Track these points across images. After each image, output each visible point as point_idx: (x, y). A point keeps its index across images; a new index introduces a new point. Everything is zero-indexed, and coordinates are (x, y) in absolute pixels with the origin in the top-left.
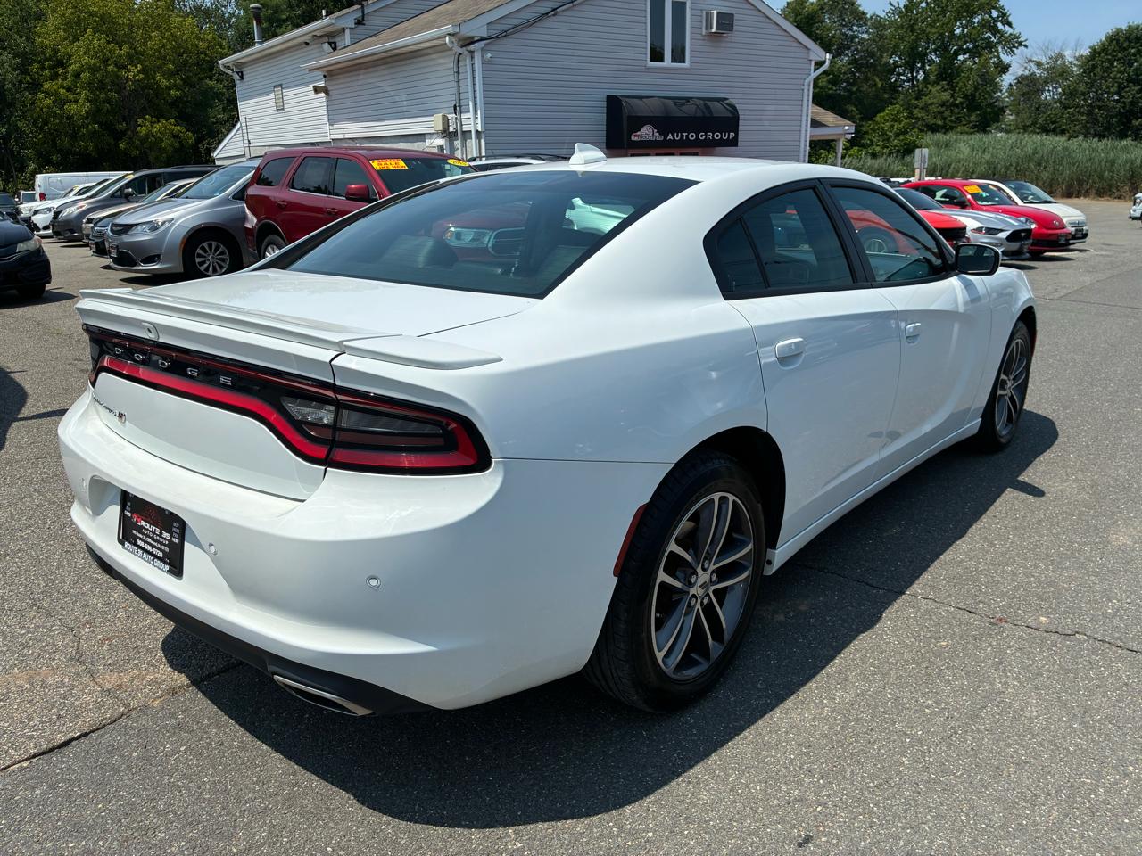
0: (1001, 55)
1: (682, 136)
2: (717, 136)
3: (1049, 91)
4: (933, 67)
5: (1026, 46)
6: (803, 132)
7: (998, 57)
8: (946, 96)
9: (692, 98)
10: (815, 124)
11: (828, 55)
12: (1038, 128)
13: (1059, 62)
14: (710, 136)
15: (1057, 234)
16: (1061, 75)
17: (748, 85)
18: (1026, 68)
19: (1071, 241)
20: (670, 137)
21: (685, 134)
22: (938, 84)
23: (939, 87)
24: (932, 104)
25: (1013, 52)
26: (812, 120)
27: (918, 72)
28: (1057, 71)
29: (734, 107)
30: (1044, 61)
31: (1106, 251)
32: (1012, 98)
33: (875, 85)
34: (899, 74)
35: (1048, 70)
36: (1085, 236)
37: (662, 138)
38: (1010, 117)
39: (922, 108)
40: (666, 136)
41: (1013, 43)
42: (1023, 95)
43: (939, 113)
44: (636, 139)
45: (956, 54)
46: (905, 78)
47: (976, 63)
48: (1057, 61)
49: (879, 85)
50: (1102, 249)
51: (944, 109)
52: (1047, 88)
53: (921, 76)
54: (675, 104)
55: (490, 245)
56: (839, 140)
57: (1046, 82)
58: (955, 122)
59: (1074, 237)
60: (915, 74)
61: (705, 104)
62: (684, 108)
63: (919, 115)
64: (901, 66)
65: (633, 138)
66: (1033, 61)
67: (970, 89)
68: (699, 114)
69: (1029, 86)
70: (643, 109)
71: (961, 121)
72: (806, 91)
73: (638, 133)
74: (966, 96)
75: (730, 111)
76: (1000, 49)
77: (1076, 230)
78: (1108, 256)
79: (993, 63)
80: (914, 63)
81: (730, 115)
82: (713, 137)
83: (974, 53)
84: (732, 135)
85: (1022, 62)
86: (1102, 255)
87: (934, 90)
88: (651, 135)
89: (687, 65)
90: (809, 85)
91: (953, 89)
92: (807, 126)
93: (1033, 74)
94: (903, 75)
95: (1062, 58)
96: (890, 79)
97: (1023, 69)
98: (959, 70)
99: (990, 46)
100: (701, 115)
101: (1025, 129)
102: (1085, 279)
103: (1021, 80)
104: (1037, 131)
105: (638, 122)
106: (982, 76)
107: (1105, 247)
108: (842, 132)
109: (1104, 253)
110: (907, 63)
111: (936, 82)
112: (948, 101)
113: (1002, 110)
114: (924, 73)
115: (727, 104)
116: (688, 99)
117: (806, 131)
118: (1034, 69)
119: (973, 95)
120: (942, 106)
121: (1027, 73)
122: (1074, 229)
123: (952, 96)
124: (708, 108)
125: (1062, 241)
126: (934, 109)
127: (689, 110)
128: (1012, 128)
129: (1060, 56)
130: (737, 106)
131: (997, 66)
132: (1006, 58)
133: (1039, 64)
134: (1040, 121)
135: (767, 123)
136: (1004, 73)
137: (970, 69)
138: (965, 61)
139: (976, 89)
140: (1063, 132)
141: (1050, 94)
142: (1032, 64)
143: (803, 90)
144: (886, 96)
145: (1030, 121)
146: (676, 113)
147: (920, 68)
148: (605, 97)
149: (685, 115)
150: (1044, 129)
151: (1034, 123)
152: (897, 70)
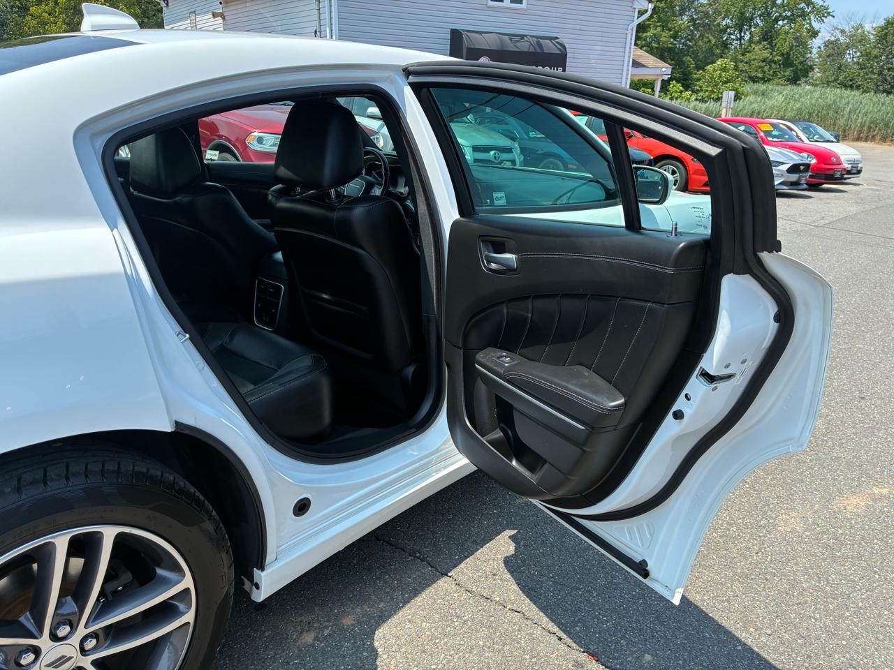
0: (813, 23)
3: (850, 54)
4: (758, 30)
5: (833, 16)
6: (625, 71)
7: (810, 24)
8: (766, 54)
9: (526, 36)
10: (636, 64)
12: (838, 84)
13: (859, 31)
15: (833, 169)
16: (860, 42)
18: (832, 34)
19: (845, 176)
22: (760, 43)
23: (761, 46)
24: (754, 60)
25: (823, 20)
26: (633, 60)
27: (745, 33)
28: (858, 39)
29: (564, 47)
30: (847, 30)
31: (876, 186)
32: (821, 59)
33: (710, 41)
34: (730, 34)
35: (850, 37)
36: (859, 172)
38: (817, 74)
39: (746, 63)
41: (823, 13)
42: (828, 56)
43: (760, 67)
45: (776, 20)
46: (734, 37)
47: (792, 28)
48: (858, 30)
49: (713, 42)
50: (873, 184)
51: (764, 64)
52: (848, 52)
53: (747, 37)
54: (511, 39)
56: (657, 79)
57: (848, 47)
58: (773, 76)
59: (849, 172)
60: (742, 34)
61: (538, 42)
62: (518, 44)
63: (744, 69)
64: (732, 27)
66: (838, 29)
67: (786, 49)
68: (532, 50)
69: (834, 50)
70: (482, 42)
71: (777, 75)
72: (629, 36)
74: (782, 55)
75: (559, 49)
76: (812, 18)
77: (852, 167)
78: (878, 190)
79: (806, 29)
80: (743, 25)
81: (559, 52)
83: (791, 20)
84: (560, 70)
85: (829, 29)
86: (872, 189)
87: (757, 49)
89: (524, 6)
90: (632, 30)
91: (772, 48)
92: (628, 66)
93: (838, 40)
94: (733, 34)
95: (862, 28)
96: (722, 38)
97: (830, 35)
98: (777, 33)
99: (804, 15)
100: (534, 50)
101: (828, 83)
102: (852, 209)
103: (828, 44)
104: (838, 86)
105: (476, 53)
106: (796, 39)
107: (876, 183)
108: (659, 73)
109: (874, 187)
110: (736, 25)
112: (767, 58)
113: (811, 68)
114: (750, 33)
115: (557, 42)
116: (523, 37)
117: (628, 70)
118: (839, 35)
119: (788, 54)
120: (763, 62)
121: (833, 39)
122: (850, 166)
123: (772, 54)
124: (540, 45)
125: (838, 175)
126: (755, 64)
127: (523, 46)
128: (818, 82)
129: (861, 26)
130: (567, 46)
131: (809, 31)
132: (816, 25)
133: (843, 32)
134: (841, 78)
135: (593, 61)
136: (815, 37)
137: (787, 33)
138: (783, 26)
139: (791, 49)
140: (858, 87)
141: (851, 57)
142: (837, 32)
143: (627, 34)
144: (718, 51)
145: (832, 79)
146: (511, 47)
147: (747, 30)
148: (449, 30)
149: (518, 50)
150: (844, 85)
151: (835, 80)
152: (728, 30)
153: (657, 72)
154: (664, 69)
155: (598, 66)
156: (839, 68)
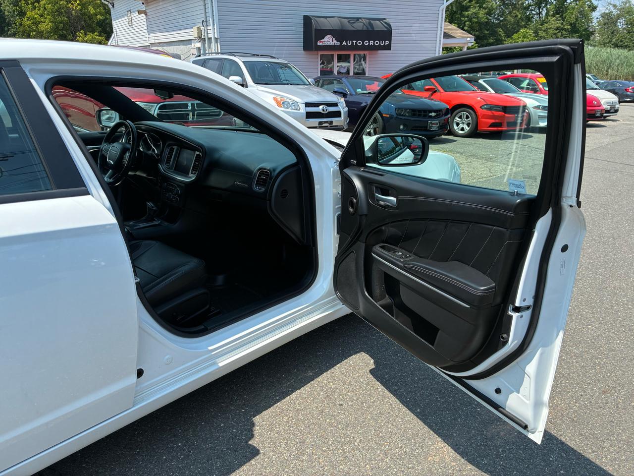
1: (353, 43)
2: (377, 43)
3: (620, 23)
4: (552, 6)
6: (438, 40)
7: (591, 2)
8: (558, 24)
9: (361, 18)
10: (447, 36)
12: (612, 44)
13: (627, 5)
14: (372, 43)
15: (594, 110)
16: (627, 13)
18: (607, 8)
20: (344, 43)
21: (354, 42)
22: (554, 16)
23: (554, 18)
24: (550, 28)
26: (444, 33)
27: (543, 9)
28: (626, 10)
29: (389, 25)
30: (618, 4)
32: (600, 27)
33: (517, 16)
34: (532, 10)
35: (620, 10)
37: (338, 44)
38: (597, 37)
39: (544, 31)
40: (341, 43)
42: (605, 24)
43: (555, 34)
44: (321, 44)
46: (535, 13)
47: (577, 4)
48: (626, 4)
49: (519, 16)
51: (557, 31)
52: (619, 21)
53: (544, 12)
54: (349, 22)
55: (156, 114)
56: (464, 47)
57: (619, 17)
59: (609, 112)
60: (541, 10)
61: (370, 23)
62: (354, 25)
63: (542, 35)
64: (533, 6)
65: (319, 44)
66: (611, 4)
67: (573, 21)
68: (365, 28)
69: (609, 20)
70: (326, 24)
72: (440, 14)
73: (322, 40)
74: (571, 24)
75: (386, 27)
77: (611, 107)
79: (587, 5)
80: (541, 3)
81: (386, 30)
82: (374, 44)
84: (387, 42)
85: (605, 4)
87: (551, 20)
88: (331, 42)
90: (443, 11)
91: (563, 19)
92: (441, 37)
93: (611, 12)
94: (534, 11)
96: (526, 13)
97: (605, 8)
98: (567, 9)
101: (605, 45)
103: (604, 15)
104: (612, 46)
105: (322, 33)
106: (580, 12)
108: (465, 42)
110: (536, 3)
111: (553, 16)
112: (560, 27)
113: (592, 33)
114: (547, 10)
115: (385, 22)
116: (358, 19)
117: (440, 41)
118: (612, 9)
119: (575, 24)
120: (556, 30)
121: (607, 11)
122: (609, 106)
123: (562, 24)
124: (370, 24)
125: (598, 114)
126: (551, 31)
127: (359, 26)
128: (597, 44)
130: (391, 24)
131: (590, 7)
133: (615, 6)
134: (614, 40)
135: (413, 35)
136: (594, 11)
137: (573, 8)
138: (571, 3)
139: (577, 20)
140: (626, 47)
141: (621, 24)
142: (611, 6)
143: (438, 14)
144: (523, 23)
145: (607, 41)
146: (349, 27)
147: (544, 7)
148: (303, 16)
149: (354, 29)
150: (616, 46)
151: (610, 42)
152: (530, 8)
153: (463, 41)
154: (468, 39)
155: (417, 38)
156: (612, 33)
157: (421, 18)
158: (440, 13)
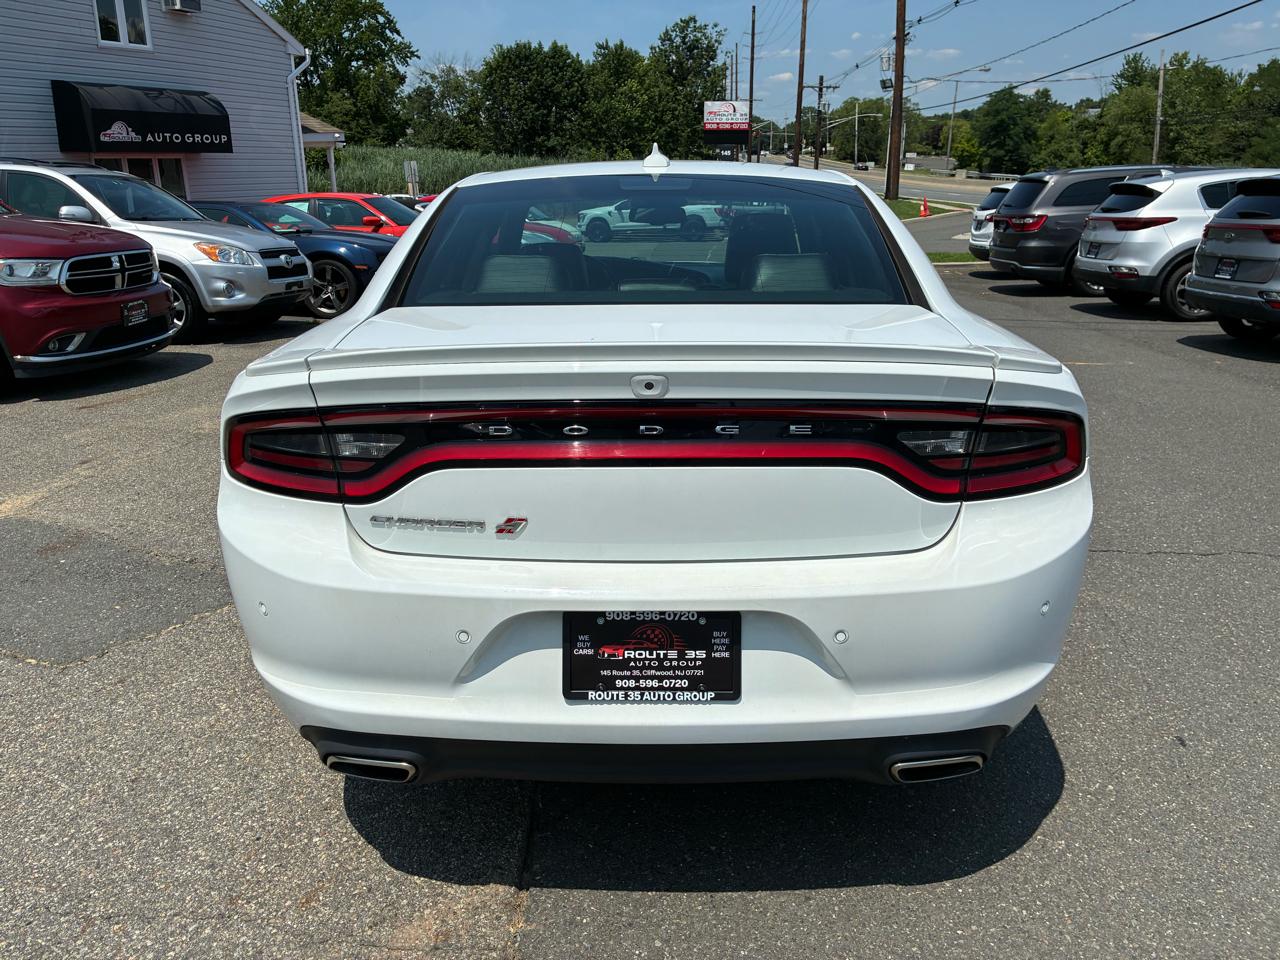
0: (397, 65)
1: (165, 138)
2: (207, 139)
3: (449, 106)
4: (328, 73)
5: (419, 57)
6: (296, 141)
7: (395, 68)
8: (348, 104)
9: (165, 89)
10: (306, 130)
11: (307, 50)
12: (445, 144)
13: (452, 76)
14: (198, 138)
17: (225, 78)
18: (421, 80)
20: (150, 138)
21: (168, 135)
22: (338, 91)
23: (339, 95)
25: (407, 62)
26: (303, 127)
27: (312, 77)
28: (452, 86)
29: (219, 104)
30: (437, 73)
35: (444, 83)
37: (139, 139)
40: (144, 138)
41: (406, 53)
42: (425, 108)
44: (107, 139)
45: (349, 59)
47: (371, 71)
48: (449, 75)
52: (445, 103)
53: (317, 82)
54: (147, 96)
55: (63, 281)
56: (329, 148)
57: (443, 96)
58: (363, 134)
61: (184, 98)
62: (158, 101)
65: (102, 138)
66: (427, 74)
67: (372, 100)
68: (180, 110)
69: (428, 99)
70: (109, 101)
71: (369, 133)
72: (290, 90)
73: (108, 132)
74: (370, 107)
75: (214, 107)
76: (393, 57)
79: (389, 72)
81: (218, 114)
82: (202, 139)
83: (368, 59)
84: (224, 138)
85: (417, 73)
87: (334, 97)
88: (125, 134)
89: (149, 46)
90: (293, 85)
91: (354, 97)
92: (298, 131)
93: (430, 87)
95: (454, 72)
97: (418, 80)
98: (355, 77)
99: (383, 54)
100: (184, 111)
101: (433, 144)
103: (420, 93)
104: (445, 146)
105: (107, 118)
106: (381, 85)
108: (332, 140)
111: (336, 89)
113: (408, 123)
114: (320, 77)
115: (211, 100)
116: (161, 91)
117: (299, 137)
118: (430, 81)
119: (377, 106)
120: (347, 115)
121: (423, 85)
123: (355, 104)
124: (187, 102)
126: (339, 118)
127: (166, 105)
129: (451, 70)
130: (223, 103)
131: (393, 76)
132: (401, 69)
133: (433, 77)
134: (445, 136)
135: (254, 125)
136: (402, 83)
137: (367, 77)
138: (359, 68)
139: (378, 99)
141: (451, 110)
142: (427, 76)
143: (287, 89)
145: (436, 136)
146: (150, 106)
148: (49, 82)
149: (161, 111)
150: (452, 146)
151: (440, 138)
153: (329, 138)
154: (337, 135)
155: (261, 132)
156: (441, 124)
157: (262, 95)
158: (290, 84)
